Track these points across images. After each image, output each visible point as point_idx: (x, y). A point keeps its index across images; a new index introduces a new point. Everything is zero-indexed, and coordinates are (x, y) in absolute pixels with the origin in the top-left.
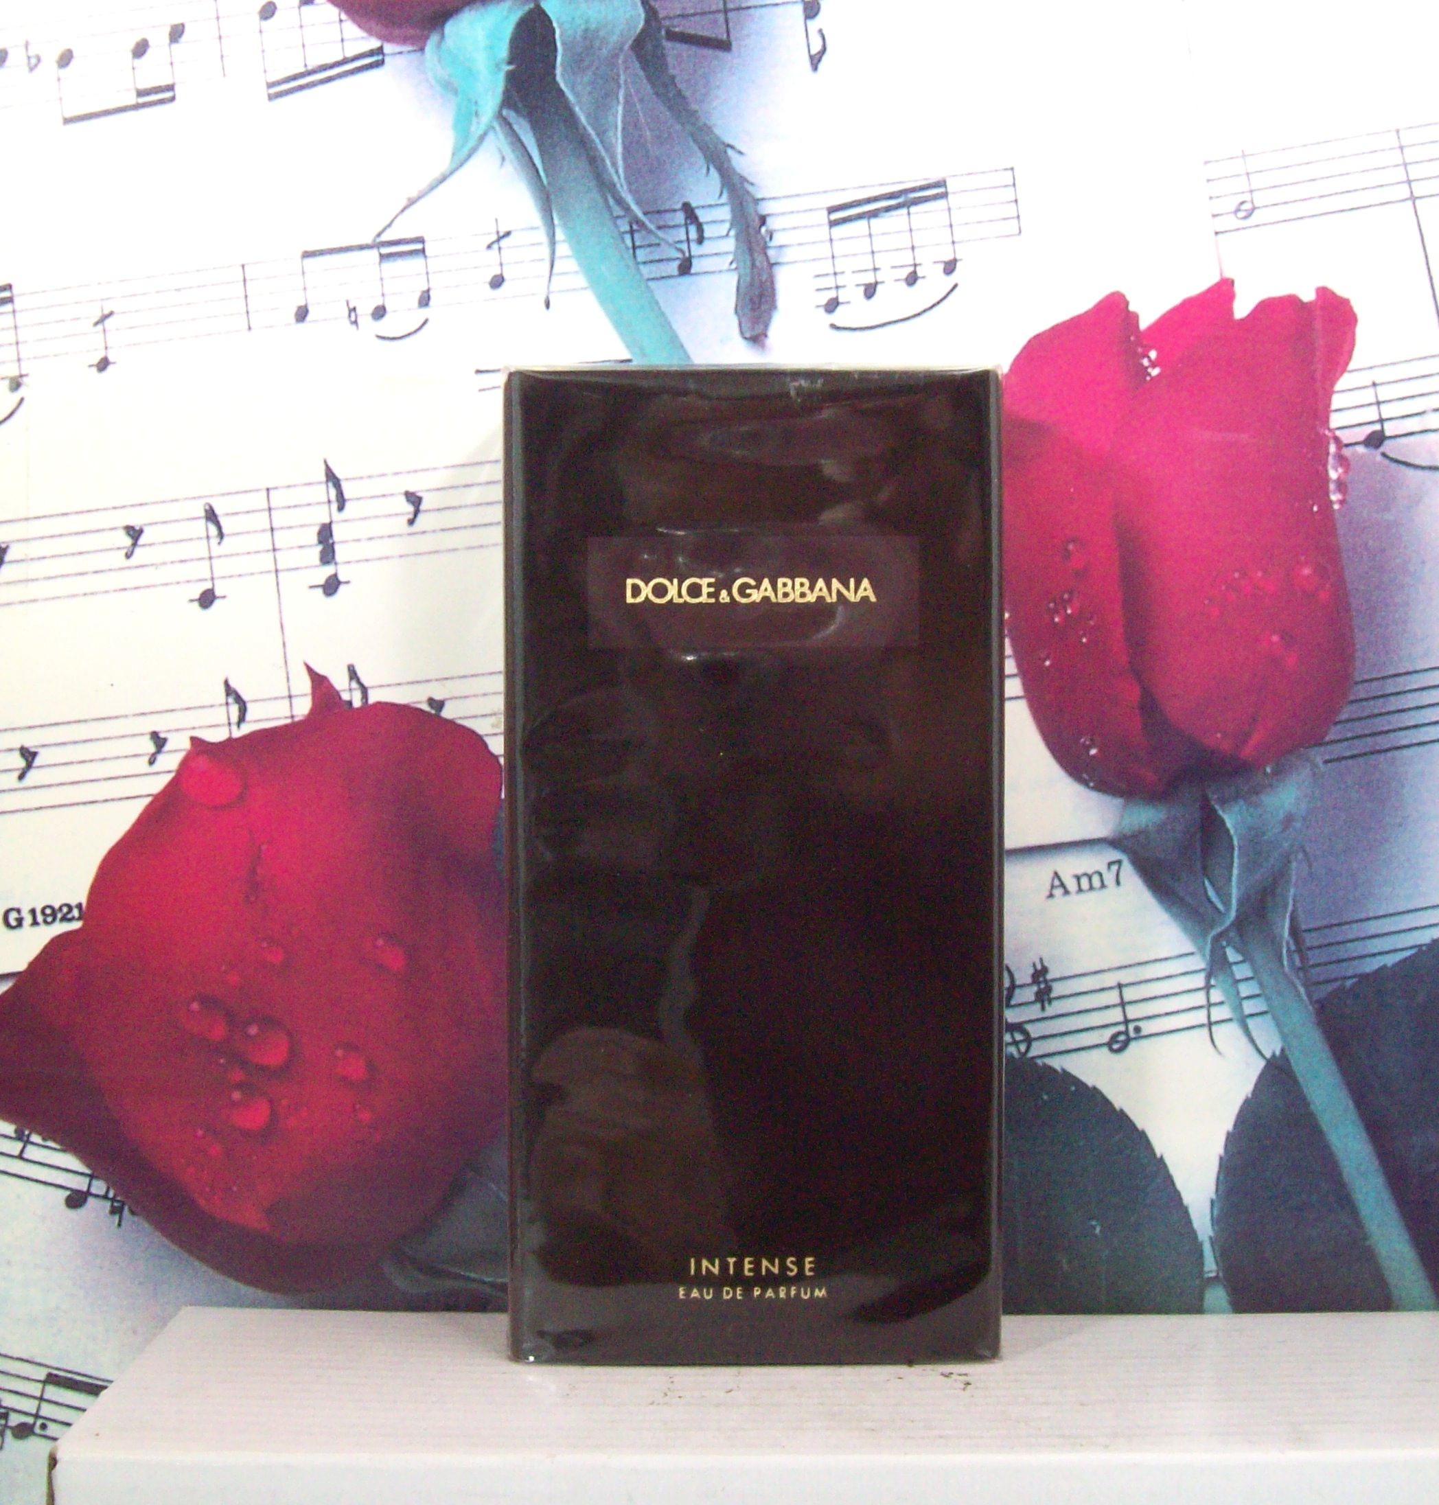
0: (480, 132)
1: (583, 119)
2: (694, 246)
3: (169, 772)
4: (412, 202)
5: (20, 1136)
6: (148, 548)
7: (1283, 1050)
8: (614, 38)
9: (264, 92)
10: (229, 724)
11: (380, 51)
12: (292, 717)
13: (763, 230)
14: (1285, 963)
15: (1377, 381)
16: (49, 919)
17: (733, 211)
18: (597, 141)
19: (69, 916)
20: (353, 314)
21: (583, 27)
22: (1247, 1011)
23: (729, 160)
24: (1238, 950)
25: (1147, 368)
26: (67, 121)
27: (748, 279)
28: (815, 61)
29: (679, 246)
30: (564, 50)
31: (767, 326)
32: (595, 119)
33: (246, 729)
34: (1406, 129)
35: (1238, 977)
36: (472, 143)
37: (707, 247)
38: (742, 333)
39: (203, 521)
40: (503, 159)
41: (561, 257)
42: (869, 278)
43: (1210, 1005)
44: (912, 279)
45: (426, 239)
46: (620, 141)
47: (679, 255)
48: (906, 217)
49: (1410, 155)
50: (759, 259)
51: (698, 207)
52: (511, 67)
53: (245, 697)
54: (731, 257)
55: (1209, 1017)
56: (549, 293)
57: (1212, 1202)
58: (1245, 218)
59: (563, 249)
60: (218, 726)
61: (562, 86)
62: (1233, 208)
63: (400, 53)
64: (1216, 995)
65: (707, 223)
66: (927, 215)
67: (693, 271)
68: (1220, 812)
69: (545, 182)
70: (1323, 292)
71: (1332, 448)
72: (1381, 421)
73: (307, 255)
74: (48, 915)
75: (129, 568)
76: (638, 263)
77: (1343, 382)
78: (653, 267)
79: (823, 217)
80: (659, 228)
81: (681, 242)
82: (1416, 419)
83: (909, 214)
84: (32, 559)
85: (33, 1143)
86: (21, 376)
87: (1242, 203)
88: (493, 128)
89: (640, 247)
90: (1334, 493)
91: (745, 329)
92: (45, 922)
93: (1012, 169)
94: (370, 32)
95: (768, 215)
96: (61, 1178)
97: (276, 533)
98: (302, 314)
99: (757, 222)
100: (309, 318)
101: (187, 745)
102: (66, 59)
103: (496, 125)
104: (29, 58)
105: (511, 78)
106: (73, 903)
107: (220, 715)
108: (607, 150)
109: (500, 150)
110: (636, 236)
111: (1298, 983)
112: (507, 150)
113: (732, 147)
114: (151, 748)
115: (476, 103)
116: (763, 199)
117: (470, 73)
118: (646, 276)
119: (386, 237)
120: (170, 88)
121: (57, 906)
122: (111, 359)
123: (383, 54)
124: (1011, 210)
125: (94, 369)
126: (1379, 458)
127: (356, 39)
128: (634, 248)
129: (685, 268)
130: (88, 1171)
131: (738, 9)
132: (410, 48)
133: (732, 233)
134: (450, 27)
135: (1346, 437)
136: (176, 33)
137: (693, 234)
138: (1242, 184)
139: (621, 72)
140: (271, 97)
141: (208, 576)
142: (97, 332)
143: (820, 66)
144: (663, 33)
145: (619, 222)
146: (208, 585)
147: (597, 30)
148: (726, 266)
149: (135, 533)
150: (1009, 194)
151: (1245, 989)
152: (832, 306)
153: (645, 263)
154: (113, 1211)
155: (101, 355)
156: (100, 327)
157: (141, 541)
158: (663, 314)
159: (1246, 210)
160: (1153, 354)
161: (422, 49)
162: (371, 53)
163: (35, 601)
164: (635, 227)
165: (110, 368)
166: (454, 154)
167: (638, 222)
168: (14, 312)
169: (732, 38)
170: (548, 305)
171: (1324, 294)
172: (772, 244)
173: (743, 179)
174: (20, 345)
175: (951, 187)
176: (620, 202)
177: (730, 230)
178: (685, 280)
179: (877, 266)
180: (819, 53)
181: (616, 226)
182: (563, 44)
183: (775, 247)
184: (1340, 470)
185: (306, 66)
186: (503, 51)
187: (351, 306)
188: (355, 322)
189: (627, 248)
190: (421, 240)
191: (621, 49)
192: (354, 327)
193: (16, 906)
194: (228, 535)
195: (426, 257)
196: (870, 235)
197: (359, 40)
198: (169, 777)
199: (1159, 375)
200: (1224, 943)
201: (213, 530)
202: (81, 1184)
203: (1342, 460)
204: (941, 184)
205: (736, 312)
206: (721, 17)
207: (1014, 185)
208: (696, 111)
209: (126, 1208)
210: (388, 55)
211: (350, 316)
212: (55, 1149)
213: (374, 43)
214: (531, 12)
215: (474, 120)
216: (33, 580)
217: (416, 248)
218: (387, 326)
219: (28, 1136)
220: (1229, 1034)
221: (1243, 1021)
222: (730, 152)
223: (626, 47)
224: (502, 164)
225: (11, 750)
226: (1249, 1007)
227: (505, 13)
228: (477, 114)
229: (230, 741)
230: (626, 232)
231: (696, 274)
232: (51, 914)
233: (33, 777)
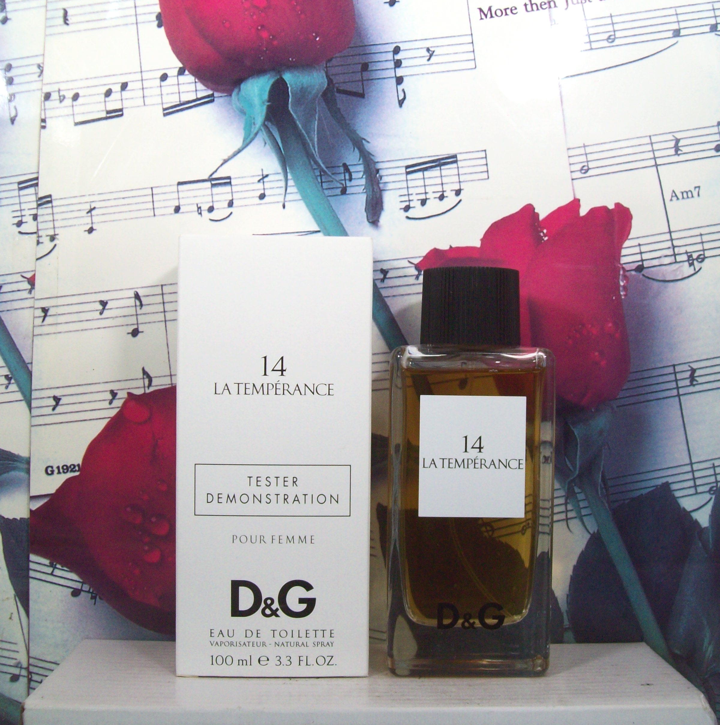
0: (255, 131)
1: (300, 126)
2: (347, 182)
3: (118, 407)
4: (225, 161)
5: (52, 565)
6: (110, 311)
7: (598, 531)
8: (314, 92)
9: (161, 112)
10: (144, 387)
11: (212, 95)
12: (172, 384)
13: (378, 175)
14: (599, 493)
15: (641, 243)
16: (65, 471)
17: (364, 167)
18: (306, 136)
19: (74, 470)
20: (199, 210)
21: (301, 87)
22: (583, 514)
23: (363, 145)
24: (580, 488)
25: (542, 237)
26: (76, 124)
27: (371, 197)
28: (401, 103)
29: (342, 182)
30: (292, 96)
31: (379, 217)
32: (305, 126)
33: (152, 389)
34: (653, 135)
35: (579, 499)
36: (252, 135)
37: (353, 183)
38: (368, 220)
39: (133, 299)
40: (265, 143)
41: (290, 186)
42: (423, 197)
43: (567, 511)
44: (442, 198)
45: (232, 177)
46: (316, 136)
47: (341, 186)
48: (439, 171)
49: (656, 147)
50: (375, 187)
51: (350, 165)
52: (269, 104)
53: (152, 375)
54: (363, 187)
55: (567, 516)
56: (285, 201)
57: (568, 595)
58: (584, 173)
59: (291, 183)
60: (139, 388)
61: (292, 112)
62: (579, 169)
63: (221, 97)
64: (570, 507)
65: (353, 172)
66: (449, 170)
67: (347, 193)
68: (572, 428)
69: (283, 152)
70: (618, 205)
71: (621, 272)
72: (642, 260)
73: (180, 184)
74: (65, 469)
75: (102, 319)
76: (324, 189)
77: (627, 244)
78: (330, 191)
79: (403, 170)
80: (333, 174)
81: (342, 180)
82: (657, 260)
83: (441, 169)
84: (59, 315)
85: (57, 568)
86: (55, 235)
87: (584, 166)
88: (261, 130)
89: (324, 182)
90: (622, 291)
91: (369, 218)
92: (64, 472)
93: (485, 151)
94: (208, 87)
95: (380, 169)
96: (70, 584)
97: (166, 305)
98: (177, 209)
99: (375, 172)
100: (181, 211)
101: (126, 396)
102: (76, 97)
103: (262, 128)
104: (60, 96)
105: (269, 108)
106: (76, 464)
107: (140, 383)
108: (311, 140)
109: (264, 140)
110: (323, 177)
111: (605, 501)
112: (267, 138)
113: (365, 139)
114: (110, 397)
115: (254, 119)
116: (378, 162)
117: (251, 105)
118: (327, 195)
119: (214, 176)
120: (121, 110)
121: (69, 465)
122: (94, 228)
123: (214, 97)
124: (484, 168)
125: (87, 233)
126: (641, 276)
127: (202, 90)
128: (322, 182)
129: (344, 191)
130: (81, 581)
131: (368, 80)
132: (226, 94)
133: (364, 177)
134: (243, 86)
135: (627, 267)
136: (124, 86)
137: (347, 177)
138: (583, 158)
139: (317, 107)
140: (165, 115)
141: (136, 322)
142: (88, 216)
143: (404, 105)
144: (335, 89)
145: (315, 171)
146: (136, 327)
147: (307, 88)
148: (362, 191)
149: (104, 304)
150: (483, 161)
151: (582, 504)
152: (407, 209)
153: (326, 189)
154: (92, 598)
155: (90, 226)
156: (89, 214)
157: (107, 307)
158: (334, 211)
159: (585, 170)
160: (545, 231)
161: (231, 95)
162: (208, 96)
163: (60, 333)
164: (322, 173)
165: (94, 232)
166: (244, 141)
167: (324, 172)
168: (52, 207)
169: (365, 93)
170: (284, 207)
171: (618, 206)
172: (382, 181)
173: (369, 154)
174: (55, 222)
175: (459, 157)
176: (316, 162)
177: (363, 175)
178: (344, 197)
179: (427, 191)
180: (402, 99)
181: (314, 173)
182: (292, 93)
183: (383, 183)
184: (625, 282)
185: (180, 101)
186: (266, 96)
187: (199, 206)
188: (200, 214)
189: (319, 183)
190: (229, 178)
191: (317, 96)
192: (200, 215)
193: (51, 465)
194: (145, 305)
195: (231, 185)
196: (424, 178)
197: (203, 91)
198: (118, 410)
199: (547, 240)
200: (573, 485)
201: (138, 303)
202: (78, 586)
203: (625, 277)
204: (455, 156)
205: (366, 211)
206: (360, 84)
207: (486, 157)
208: (349, 124)
209: (98, 597)
210: (216, 97)
211: (198, 211)
212: (67, 571)
213: (210, 92)
214: (277, 80)
215: (253, 126)
216: (59, 324)
217: (227, 181)
218: (215, 215)
219: (56, 565)
220: (575, 524)
221: (581, 518)
222: (364, 141)
223: (319, 96)
224: (265, 146)
225: (49, 397)
226: (584, 512)
227: (267, 80)
228: (254, 124)
229: (145, 394)
230: (318, 176)
231: (348, 194)
232: (66, 469)
233: (59, 409)
